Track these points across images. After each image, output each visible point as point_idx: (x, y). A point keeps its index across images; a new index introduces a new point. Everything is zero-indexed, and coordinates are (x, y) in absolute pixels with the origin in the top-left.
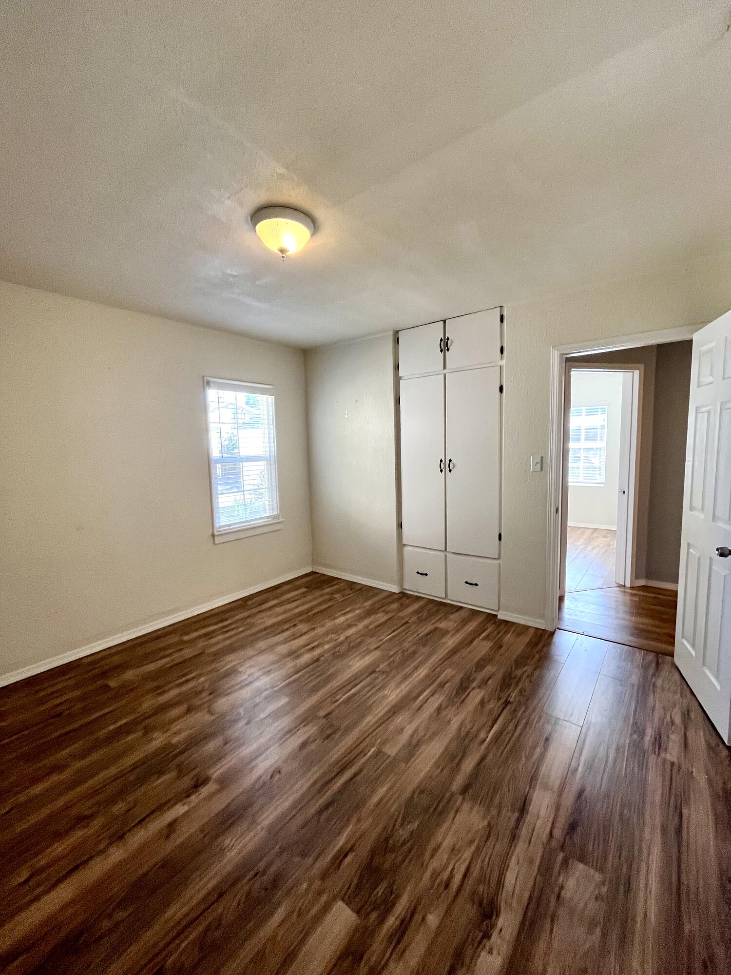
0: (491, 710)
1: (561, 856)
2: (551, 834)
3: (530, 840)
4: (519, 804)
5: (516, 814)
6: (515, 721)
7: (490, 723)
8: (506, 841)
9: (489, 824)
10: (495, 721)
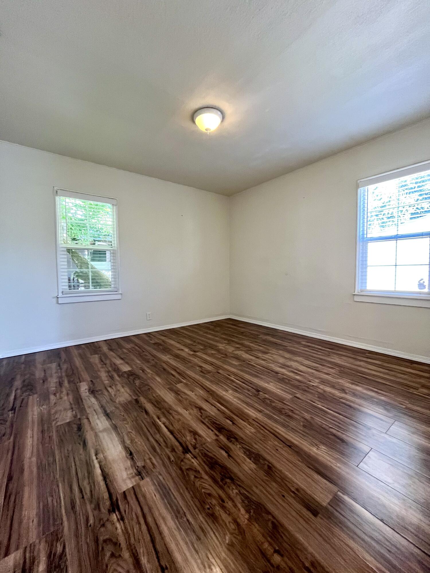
0: (184, 436)
1: (79, 417)
2: (88, 419)
3: (95, 411)
4: (111, 415)
5: (108, 412)
6: (163, 444)
7: (171, 428)
8: (104, 404)
9: (115, 402)
10: (172, 432)
